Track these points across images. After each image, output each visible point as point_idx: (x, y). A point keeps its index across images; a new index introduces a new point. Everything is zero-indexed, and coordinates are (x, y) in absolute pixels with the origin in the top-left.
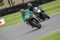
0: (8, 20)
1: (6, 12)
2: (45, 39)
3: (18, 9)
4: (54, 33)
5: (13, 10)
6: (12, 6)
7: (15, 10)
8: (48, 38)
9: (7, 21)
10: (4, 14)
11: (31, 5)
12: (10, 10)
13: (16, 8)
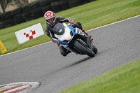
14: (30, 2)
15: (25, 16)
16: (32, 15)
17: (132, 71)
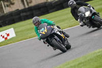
0: (21, 31)
1: (18, 16)
2: (83, 63)
3: (37, 13)
4: (99, 54)
5: (29, 13)
6: (27, 7)
7: (33, 14)
8: (89, 60)
9: (19, 32)
10: (14, 20)
11: (75, 3)
12: (25, 14)
13: (34, 11)
14: (5, 13)
15: (2, 23)
16: (7, 22)
17: (80, 64)
